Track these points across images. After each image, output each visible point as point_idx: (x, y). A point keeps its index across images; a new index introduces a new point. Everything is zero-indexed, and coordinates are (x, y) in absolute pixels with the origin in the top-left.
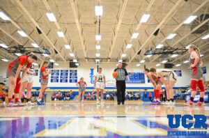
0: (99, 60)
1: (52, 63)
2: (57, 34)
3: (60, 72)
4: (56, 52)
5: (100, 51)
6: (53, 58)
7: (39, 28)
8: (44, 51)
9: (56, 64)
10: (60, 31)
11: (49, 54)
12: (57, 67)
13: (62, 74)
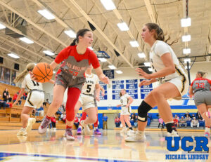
0: (189, 60)
1: (113, 71)
2: (117, 27)
3: (125, 84)
4: (118, 54)
5: (190, 45)
6: (113, 63)
7: (91, 22)
8: (100, 54)
9: (119, 72)
10: (122, 21)
11: (108, 57)
12: (120, 75)
13: (128, 86)
